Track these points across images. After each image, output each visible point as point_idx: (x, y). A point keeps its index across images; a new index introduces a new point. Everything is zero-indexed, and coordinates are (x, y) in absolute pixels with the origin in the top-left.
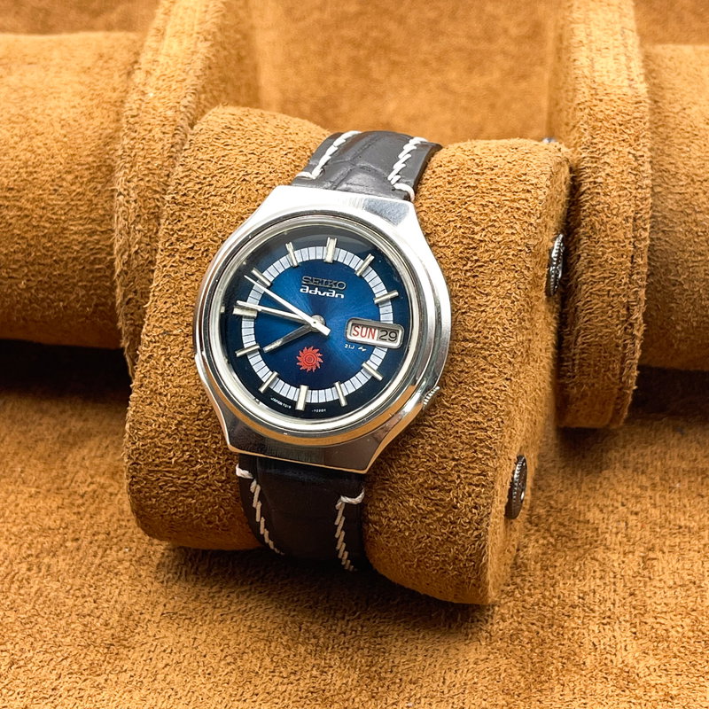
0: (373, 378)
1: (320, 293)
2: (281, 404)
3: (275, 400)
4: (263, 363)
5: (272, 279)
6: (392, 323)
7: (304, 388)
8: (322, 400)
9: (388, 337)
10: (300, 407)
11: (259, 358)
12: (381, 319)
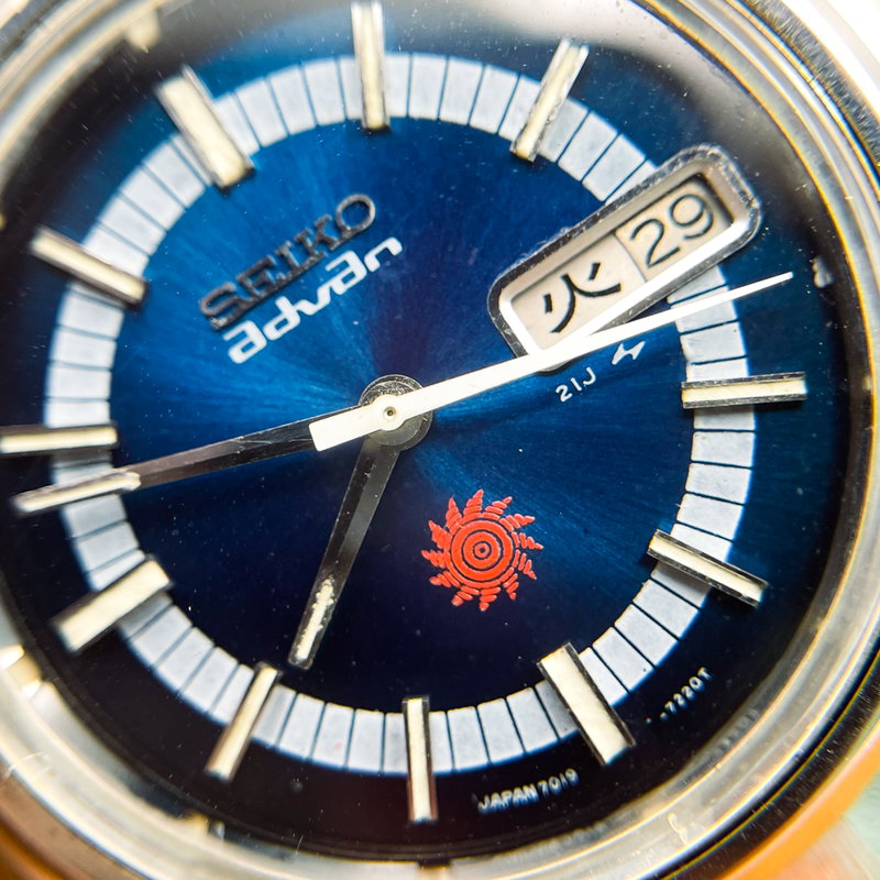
0: (762, 409)
1: (308, 308)
2: (530, 793)
3: (498, 801)
4: (339, 714)
5: (101, 413)
6: (649, 169)
7: (557, 664)
8: (660, 648)
9: (674, 236)
10: (608, 742)
11: (308, 705)
12: (601, 196)
